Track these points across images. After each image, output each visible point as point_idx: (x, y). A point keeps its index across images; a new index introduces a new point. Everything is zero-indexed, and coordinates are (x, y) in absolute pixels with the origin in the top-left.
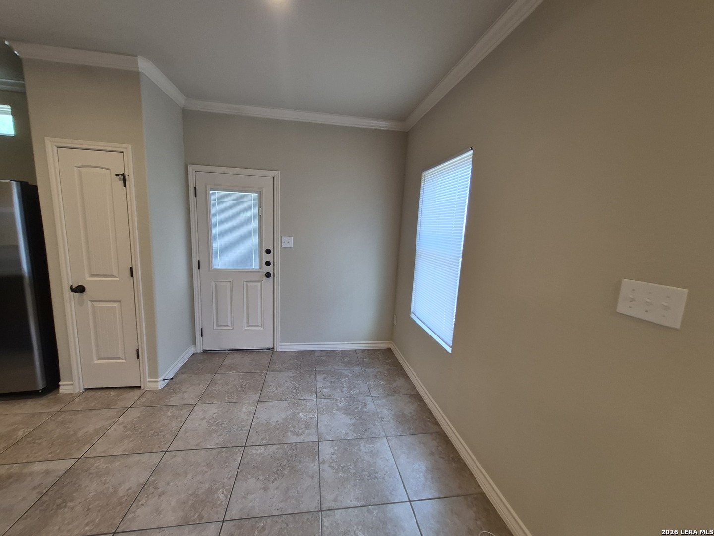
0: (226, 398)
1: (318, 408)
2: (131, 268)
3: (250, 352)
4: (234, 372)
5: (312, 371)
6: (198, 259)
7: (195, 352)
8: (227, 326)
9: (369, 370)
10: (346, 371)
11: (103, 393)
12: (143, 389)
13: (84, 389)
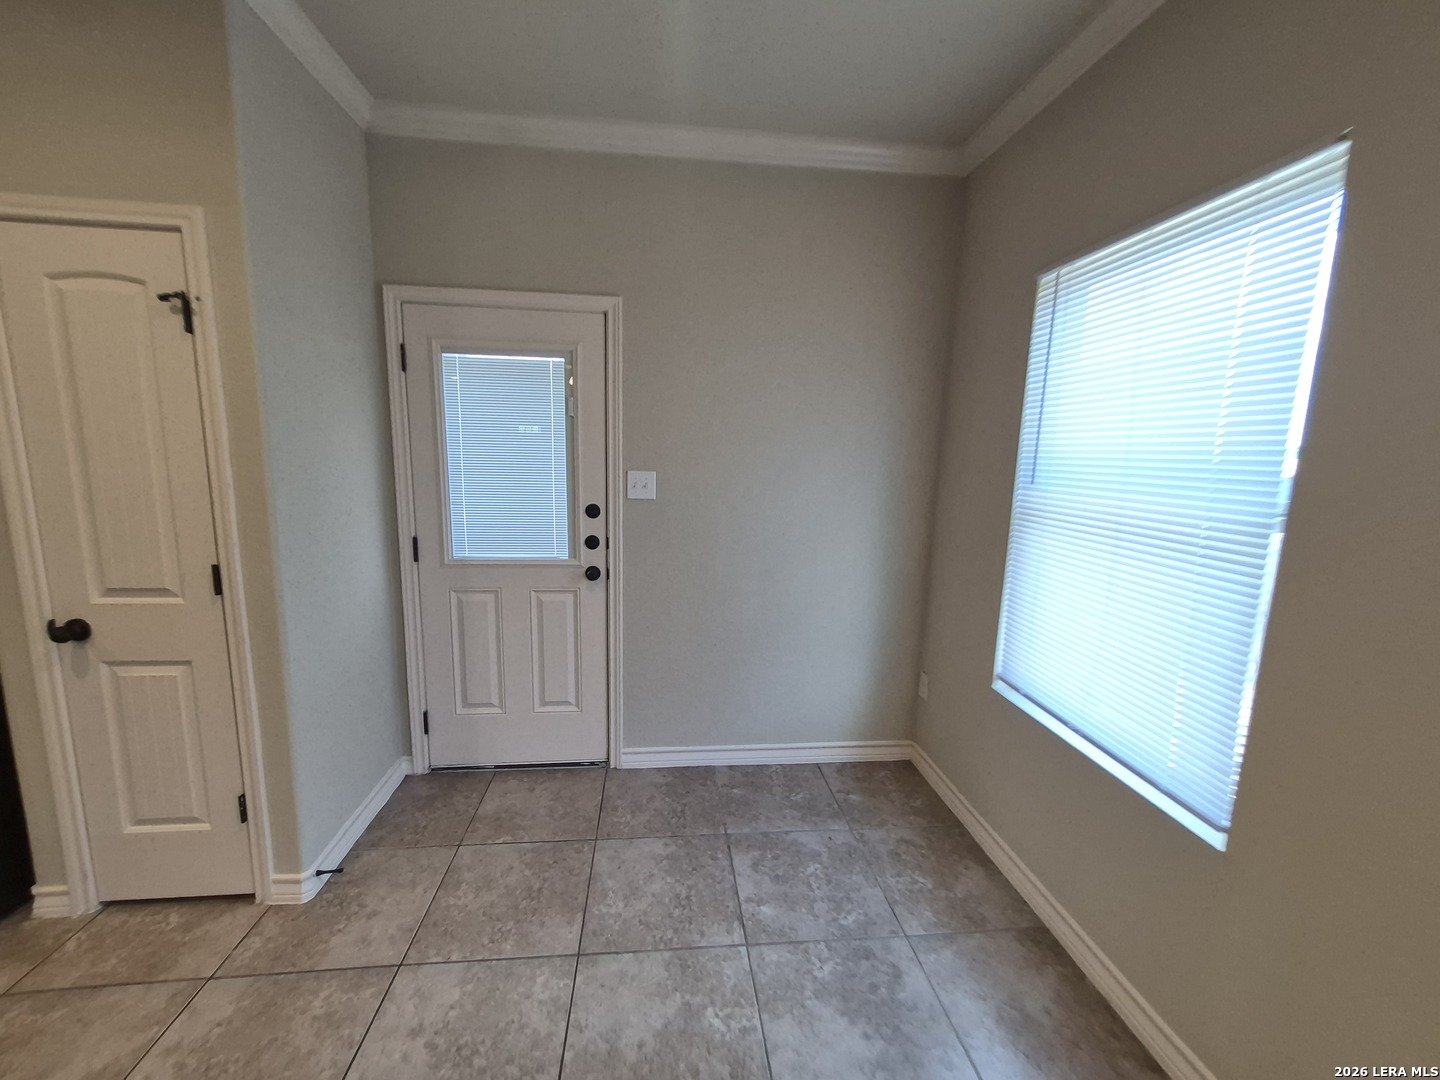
0: (486, 941)
1: (758, 987)
2: (216, 570)
3: (548, 772)
4: (508, 838)
5: (716, 836)
6: (413, 535)
7: (410, 773)
8: (491, 705)
9: (874, 835)
10: (809, 838)
11: (148, 919)
12: (261, 904)
13: (101, 903)
